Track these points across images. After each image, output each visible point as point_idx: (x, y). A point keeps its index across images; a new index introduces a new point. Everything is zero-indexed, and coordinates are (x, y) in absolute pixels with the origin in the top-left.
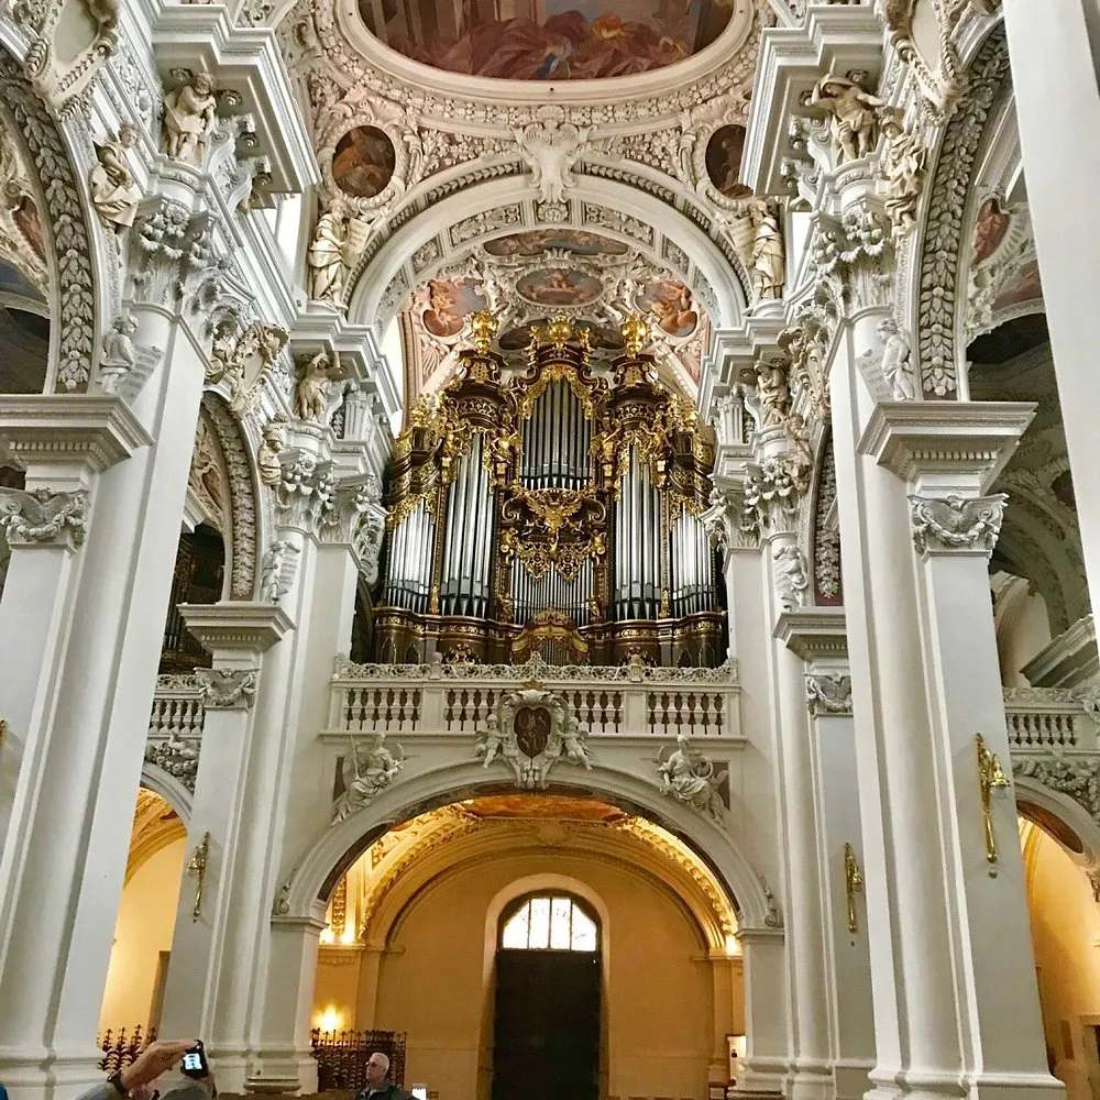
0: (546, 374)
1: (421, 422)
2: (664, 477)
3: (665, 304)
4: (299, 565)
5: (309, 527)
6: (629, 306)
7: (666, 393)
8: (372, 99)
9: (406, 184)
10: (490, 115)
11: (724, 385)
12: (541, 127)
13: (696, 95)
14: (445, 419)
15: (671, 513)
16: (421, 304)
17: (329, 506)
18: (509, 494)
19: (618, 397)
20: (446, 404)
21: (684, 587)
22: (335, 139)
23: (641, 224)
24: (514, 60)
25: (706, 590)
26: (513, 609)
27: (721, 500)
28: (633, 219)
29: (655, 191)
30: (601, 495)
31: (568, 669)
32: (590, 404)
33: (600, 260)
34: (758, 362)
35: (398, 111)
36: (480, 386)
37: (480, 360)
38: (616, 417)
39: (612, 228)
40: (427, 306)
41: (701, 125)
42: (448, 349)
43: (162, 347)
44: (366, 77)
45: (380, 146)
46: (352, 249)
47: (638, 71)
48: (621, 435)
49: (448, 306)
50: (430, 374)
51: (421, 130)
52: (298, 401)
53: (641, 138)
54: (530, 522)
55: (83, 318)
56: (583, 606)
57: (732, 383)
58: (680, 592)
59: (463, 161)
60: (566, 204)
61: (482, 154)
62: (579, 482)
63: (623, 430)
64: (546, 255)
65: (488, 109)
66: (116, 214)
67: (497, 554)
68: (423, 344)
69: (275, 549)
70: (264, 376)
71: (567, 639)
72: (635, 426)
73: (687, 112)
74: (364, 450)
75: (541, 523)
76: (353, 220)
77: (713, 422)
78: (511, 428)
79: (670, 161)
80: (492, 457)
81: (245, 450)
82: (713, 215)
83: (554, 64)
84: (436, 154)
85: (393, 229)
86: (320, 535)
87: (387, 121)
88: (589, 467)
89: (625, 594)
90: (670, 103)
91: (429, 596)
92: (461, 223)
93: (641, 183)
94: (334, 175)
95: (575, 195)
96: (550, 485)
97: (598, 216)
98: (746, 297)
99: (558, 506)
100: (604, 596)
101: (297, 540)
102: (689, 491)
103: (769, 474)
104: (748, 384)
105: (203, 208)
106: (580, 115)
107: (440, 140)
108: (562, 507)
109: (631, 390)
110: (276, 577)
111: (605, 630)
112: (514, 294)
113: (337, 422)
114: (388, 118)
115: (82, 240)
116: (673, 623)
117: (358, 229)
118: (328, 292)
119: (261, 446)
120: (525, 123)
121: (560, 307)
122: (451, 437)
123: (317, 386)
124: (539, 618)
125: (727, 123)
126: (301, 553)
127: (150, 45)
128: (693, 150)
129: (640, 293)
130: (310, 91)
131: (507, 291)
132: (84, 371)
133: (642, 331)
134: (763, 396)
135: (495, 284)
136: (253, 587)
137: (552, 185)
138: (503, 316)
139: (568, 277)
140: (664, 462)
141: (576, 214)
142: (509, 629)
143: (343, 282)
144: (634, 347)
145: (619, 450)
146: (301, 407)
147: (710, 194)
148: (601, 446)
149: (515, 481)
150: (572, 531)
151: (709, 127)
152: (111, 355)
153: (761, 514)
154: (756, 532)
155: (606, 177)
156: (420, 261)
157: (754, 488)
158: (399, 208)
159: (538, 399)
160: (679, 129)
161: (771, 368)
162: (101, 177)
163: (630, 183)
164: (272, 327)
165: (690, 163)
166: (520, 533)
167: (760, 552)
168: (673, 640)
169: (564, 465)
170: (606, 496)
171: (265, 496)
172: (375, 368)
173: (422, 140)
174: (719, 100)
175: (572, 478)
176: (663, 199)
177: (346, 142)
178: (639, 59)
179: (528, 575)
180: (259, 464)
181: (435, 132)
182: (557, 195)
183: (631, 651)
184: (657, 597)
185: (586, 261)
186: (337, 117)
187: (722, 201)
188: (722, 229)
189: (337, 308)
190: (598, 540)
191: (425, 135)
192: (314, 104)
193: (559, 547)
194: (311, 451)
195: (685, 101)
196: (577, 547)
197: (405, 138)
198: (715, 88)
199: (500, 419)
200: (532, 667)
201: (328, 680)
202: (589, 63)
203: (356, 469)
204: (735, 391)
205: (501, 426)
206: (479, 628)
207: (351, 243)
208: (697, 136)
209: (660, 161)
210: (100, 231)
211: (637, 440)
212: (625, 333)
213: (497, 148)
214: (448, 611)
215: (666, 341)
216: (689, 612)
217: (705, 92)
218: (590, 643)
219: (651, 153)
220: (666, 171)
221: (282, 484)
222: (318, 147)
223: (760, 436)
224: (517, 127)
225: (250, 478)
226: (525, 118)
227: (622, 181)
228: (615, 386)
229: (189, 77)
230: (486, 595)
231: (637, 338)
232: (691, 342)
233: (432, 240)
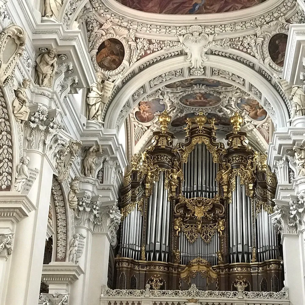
0: (195, 141)
1: (136, 168)
2: (252, 192)
3: (251, 106)
4: (85, 244)
5: (89, 226)
6: (234, 108)
7: (253, 151)
8: (114, 27)
9: (130, 63)
10: (168, 31)
11: (279, 155)
12: (191, 35)
13: (263, 21)
14: (147, 165)
15: (256, 210)
16: (134, 109)
17: (97, 216)
18: (178, 201)
19: (230, 152)
20: (147, 158)
21: (263, 246)
22: (98, 45)
23: (239, 77)
24: (178, 6)
25: (273, 248)
26: (181, 257)
27: (279, 211)
28: (235, 75)
29: (245, 62)
30: (222, 201)
31: (209, 292)
32: (216, 155)
33: (219, 89)
34: (295, 147)
35: (126, 32)
36: (163, 149)
37: (162, 136)
38: (229, 162)
39: (225, 78)
40: (137, 110)
41: (266, 33)
42: (146, 128)
43: (39, 168)
44: (112, 18)
45: (117, 47)
46: (106, 95)
47: (236, 10)
48: (231, 172)
49: (147, 109)
50: (138, 140)
51: (136, 38)
52: (83, 167)
53: (237, 39)
54: (188, 214)
55: (8, 159)
56: (214, 255)
57: (283, 155)
58: (261, 249)
59: (155, 51)
60: (204, 68)
61: (164, 48)
62: (211, 194)
63: (232, 169)
64: (194, 87)
65: (167, 28)
66: (22, 117)
67: (172, 230)
68: (135, 126)
69: (75, 237)
70: (71, 162)
71: (207, 272)
72: (238, 167)
73: (259, 28)
74: (112, 189)
75: (193, 215)
76: (106, 81)
77: (275, 171)
78: (178, 168)
79: (252, 49)
80: (169, 182)
81: (62, 194)
82: (273, 75)
83: (197, 7)
84: (143, 49)
85: (123, 83)
86: (94, 229)
87: (121, 36)
88: (216, 186)
89: (235, 250)
90: (251, 24)
91: (141, 251)
92: (154, 79)
93: (238, 59)
94: (97, 61)
95: (208, 64)
96: (197, 196)
97: (219, 73)
98: (289, 113)
99: (201, 206)
100: (224, 251)
101: (84, 232)
102: (265, 200)
103: (301, 199)
104: (291, 156)
105: (54, 107)
106: (209, 30)
107: (145, 42)
108: (203, 207)
109: (236, 149)
110: (75, 251)
111: (225, 267)
112: (178, 103)
113: (100, 175)
114: (121, 34)
115: (8, 128)
116: (258, 264)
117: (108, 85)
118: (96, 116)
119: (70, 193)
120: (184, 33)
121: (201, 108)
122: (150, 174)
123: (91, 160)
124: (193, 262)
125: (278, 33)
126: (86, 238)
127: (31, 40)
128: (263, 44)
129: (239, 102)
130: (87, 25)
131: (175, 102)
132: (9, 181)
133: (240, 120)
134: (297, 162)
135: (169, 99)
136: (65, 255)
137: (197, 60)
138: (173, 113)
139: (205, 96)
140: (252, 185)
141: (208, 72)
142: (178, 267)
143: (102, 111)
144: (237, 128)
145: (230, 178)
146: (85, 170)
147: (271, 65)
148: (222, 176)
149: (180, 195)
150: (208, 219)
151: (270, 34)
152: (20, 174)
153: (298, 218)
154: (296, 226)
155: (222, 56)
156: (136, 97)
157: (294, 207)
158: (126, 74)
159: (191, 153)
160: (255, 35)
161: (301, 150)
162: (17, 103)
163: (233, 59)
164: (75, 142)
165: (261, 50)
166: (183, 220)
167: (298, 236)
168: (258, 273)
169: (204, 186)
170: (225, 202)
171: (71, 214)
172: (117, 150)
173: (137, 43)
174: (275, 22)
175: (208, 192)
176: (249, 66)
177: (102, 46)
178: (237, 5)
179: (187, 240)
180: (69, 200)
181: (143, 39)
182: (199, 64)
183: (238, 278)
184: (250, 251)
185: (212, 89)
186: (99, 36)
187: (276, 68)
188: (277, 81)
189: (100, 123)
190: (221, 223)
191: (138, 41)
192: (88, 31)
193: (202, 226)
194: (89, 191)
195: (258, 23)
196: (211, 226)
197: (129, 43)
198: (272, 17)
199: (173, 164)
200: (192, 291)
201: (99, 297)
202: (213, 6)
203: (109, 197)
204: (284, 159)
205: (173, 168)
206: (165, 267)
207: (105, 92)
208: (264, 38)
209: (247, 49)
210: (16, 124)
211: (239, 173)
212: (232, 121)
213: (171, 45)
214: (149, 259)
215: (252, 123)
216: (266, 259)
217: (268, 19)
218: (219, 274)
219: (243, 46)
220: (250, 54)
221: (78, 207)
222: (90, 50)
223: (297, 181)
224: (180, 35)
225: (64, 206)
226: (184, 31)
227: (229, 57)
228: (228, 147)
229: (46, 50)
230: (167, 250)
231: (238, 124)
232: (264, 123)
233: (141, 87)
